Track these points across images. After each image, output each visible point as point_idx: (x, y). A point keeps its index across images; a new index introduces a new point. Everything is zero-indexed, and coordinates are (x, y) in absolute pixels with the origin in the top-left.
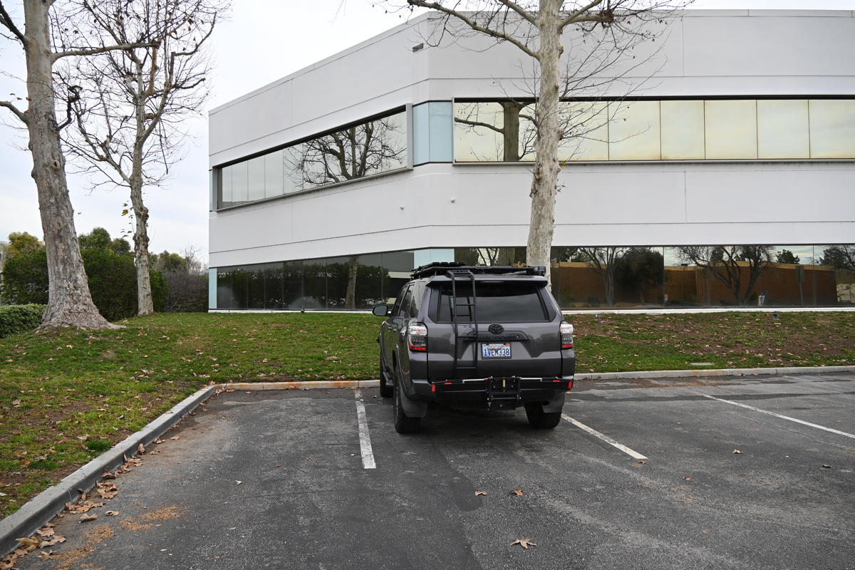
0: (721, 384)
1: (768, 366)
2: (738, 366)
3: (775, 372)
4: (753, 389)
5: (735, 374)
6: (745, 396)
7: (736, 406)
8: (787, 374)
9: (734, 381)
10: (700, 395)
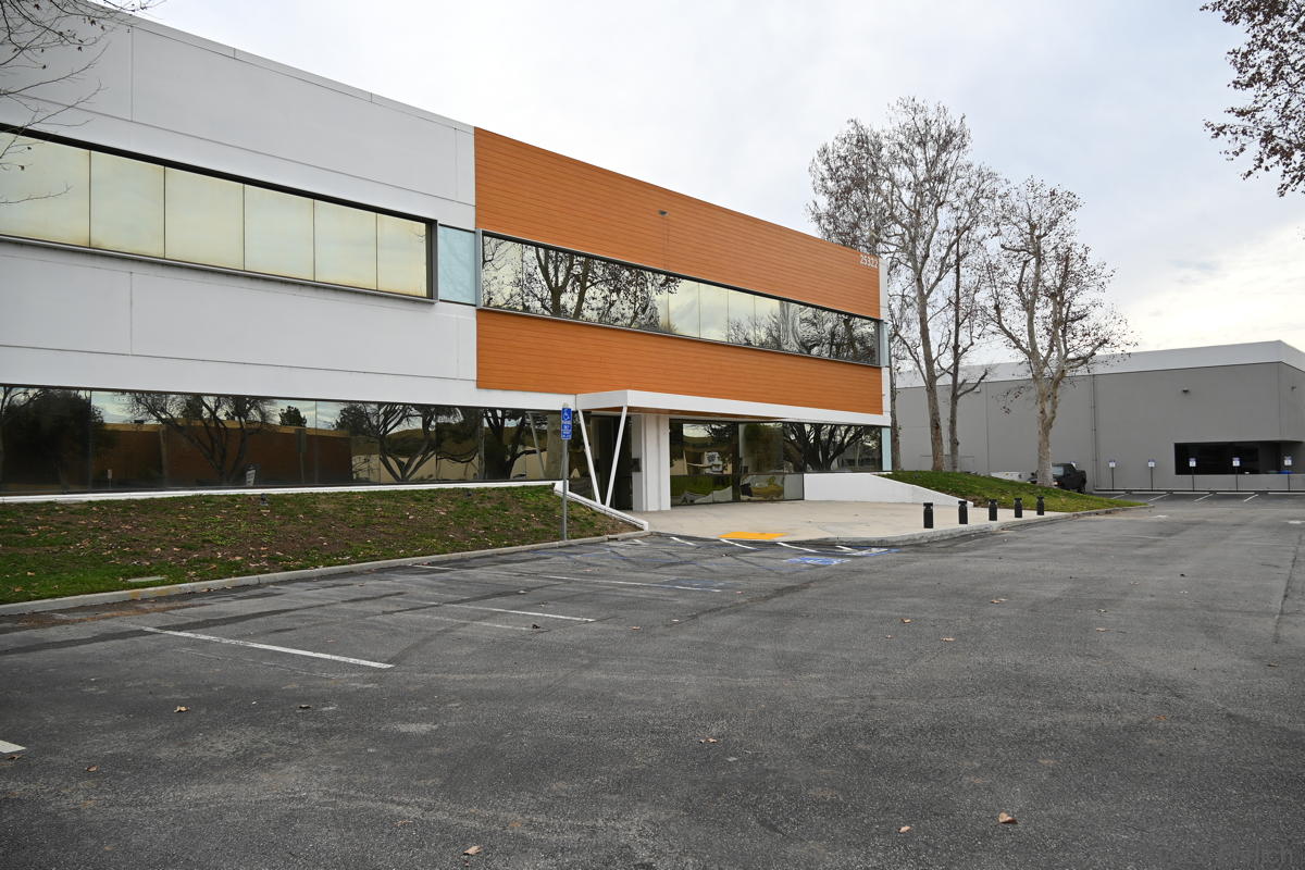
0: (173, 609)
1: (248, 573)
2: (203, 578)
3: (257, 582)
4: (221, 610)
5: (196, 590)
6: (208, 621)
7: (192, 639)
8: (273, 584)
9: (195, 601)
10: (138, 628)
